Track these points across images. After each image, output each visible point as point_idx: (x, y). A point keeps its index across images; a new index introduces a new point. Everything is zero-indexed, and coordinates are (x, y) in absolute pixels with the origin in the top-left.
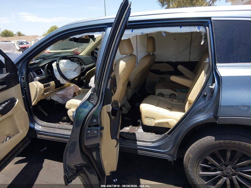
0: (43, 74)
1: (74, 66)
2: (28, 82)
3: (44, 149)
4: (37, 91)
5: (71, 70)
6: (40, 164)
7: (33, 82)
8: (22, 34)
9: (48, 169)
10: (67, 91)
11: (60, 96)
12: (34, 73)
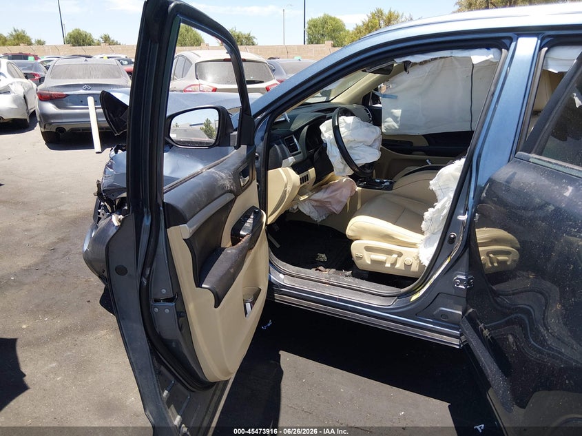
0: (299, 151)
1: (373, 132)
2: (267, 169)
3: (269, 325)
4: (285, 192)
5: (364, 143)
6: (273, 362)
7: (279, 169)
8: (113, 41)
9: (297, 376)
10: (334, 194)
11: (315, 204)
12: (284, 146)
